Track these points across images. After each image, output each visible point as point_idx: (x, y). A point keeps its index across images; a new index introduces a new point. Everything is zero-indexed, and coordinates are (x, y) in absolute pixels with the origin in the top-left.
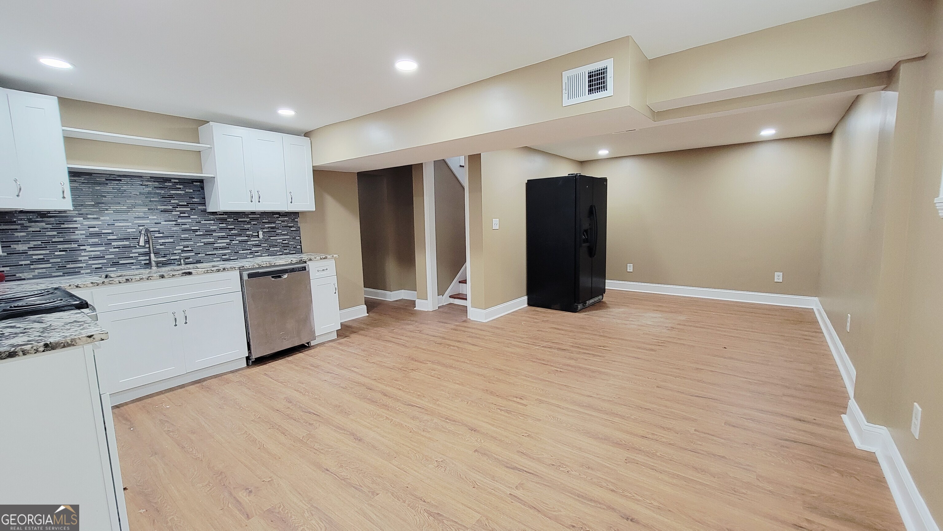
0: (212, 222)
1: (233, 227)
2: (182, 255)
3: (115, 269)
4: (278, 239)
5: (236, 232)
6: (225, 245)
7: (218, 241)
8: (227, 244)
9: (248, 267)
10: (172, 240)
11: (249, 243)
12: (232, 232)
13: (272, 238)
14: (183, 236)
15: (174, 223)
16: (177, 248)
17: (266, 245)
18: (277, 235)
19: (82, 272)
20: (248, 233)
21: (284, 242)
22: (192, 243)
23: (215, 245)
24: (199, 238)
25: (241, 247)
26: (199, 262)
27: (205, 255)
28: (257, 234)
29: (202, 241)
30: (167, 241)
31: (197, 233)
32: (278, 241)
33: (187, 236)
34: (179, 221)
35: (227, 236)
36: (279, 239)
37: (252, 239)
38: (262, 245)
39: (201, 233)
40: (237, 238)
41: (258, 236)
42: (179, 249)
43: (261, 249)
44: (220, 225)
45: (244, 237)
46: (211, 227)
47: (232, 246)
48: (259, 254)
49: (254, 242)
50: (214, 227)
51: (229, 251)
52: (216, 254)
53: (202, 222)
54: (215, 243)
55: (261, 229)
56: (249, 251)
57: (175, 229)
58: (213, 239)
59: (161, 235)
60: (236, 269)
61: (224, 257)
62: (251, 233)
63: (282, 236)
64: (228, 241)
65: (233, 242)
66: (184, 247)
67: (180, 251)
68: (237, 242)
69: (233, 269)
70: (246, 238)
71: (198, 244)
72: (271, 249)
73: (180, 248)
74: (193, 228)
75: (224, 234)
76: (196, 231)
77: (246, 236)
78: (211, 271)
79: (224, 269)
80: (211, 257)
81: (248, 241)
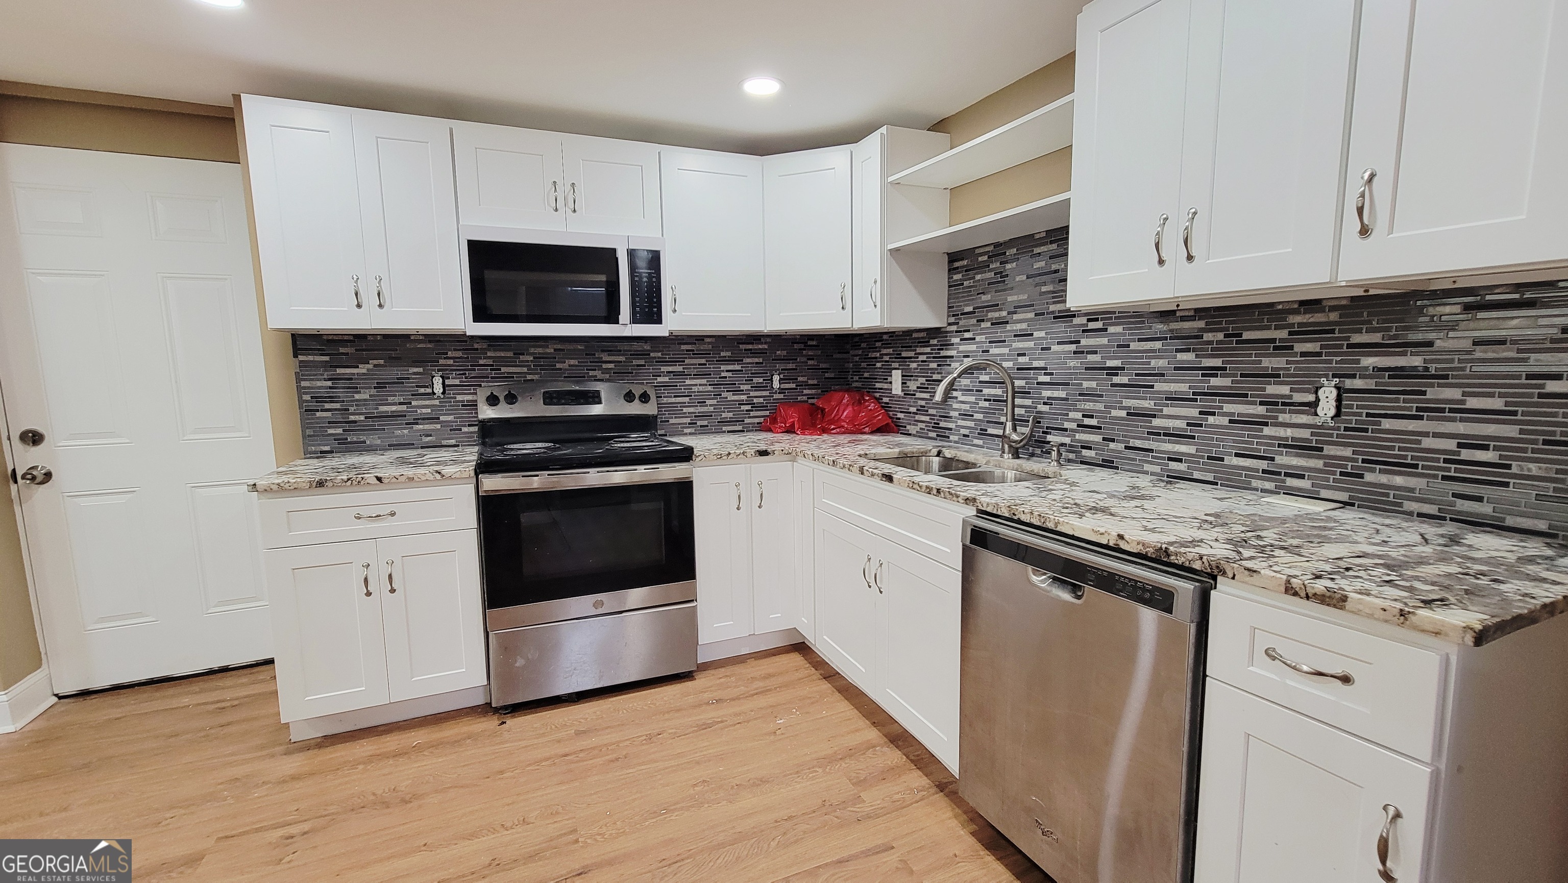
0: (1158, 345)
1: (1218, 362)
2: (1078, 436)
4: (1426, 434)
5: (1226, 382)
6: (1181, 424)
7: (1166, 411)
8: (1188, 424)
9: (985, 505)
10: (1063, 394)
11: (1267, 431)
12: (1214, 382)
13: (1387, 424)
14: (1086, 384)
15: (1073, 347)
16: (1072, 415)
17: (1348, 452)
18: (1436, 411)
19: (952, 437)
20: (1271, 389)
21: (1466, 454)
22: (1100, 406)
23: (1156, 422)
24: (1119, 393)
25: (1234, 441)
26: (1108, 464)
27: (1126, 448)
28: (1311, 398)
29: (1124, 404)
30: (1056, 394)
31: (1116, 380)
32: (1427, 443)
33: (1093, 384)
34: (1084, 342)
35: (1194, 394)
36: (1436, 435)
37: (1282, 418)
38: (1329, 450)
39: (1125, 380)
40: (1228, 408)
41: (1315, 404)
42: (1073, 420)
43: (1319, 464)
44: (1181, 356)
45: (1254, 403)
46: (1153, 363)
47: (1204, 432)
48: (1305, 484)
49: (1289, 432)
50: (1162, 363)
51: (1191, 449)
52: (1151, 451)
53: (1134, 346)
54: (1154, 416)
55: (1334, 376)
56: (1263, 465)
57: (1072, 363)
58: (1152, 403)
59: (1047, 379)
60: (960, 499)
61: (1173, 465)
62: (1285, 390)
63: (1462, 420)
64: (1194, 412)
65: (1211, 419)
66: (1084, 416)
67: (1074, 426)
68: (1225, 421)
69: (955, 498)
70: (1261, 410)
71: (1114, 413)
72: (1369, 477)
73: (1076, 417)
74: (1110, 363)
75: (1183, 387)
76: (1113, 371)
77: (1262, 403)
78: (919, 489)
79: (938, 491)
80: (1139, 456)
81: (1266, 424)
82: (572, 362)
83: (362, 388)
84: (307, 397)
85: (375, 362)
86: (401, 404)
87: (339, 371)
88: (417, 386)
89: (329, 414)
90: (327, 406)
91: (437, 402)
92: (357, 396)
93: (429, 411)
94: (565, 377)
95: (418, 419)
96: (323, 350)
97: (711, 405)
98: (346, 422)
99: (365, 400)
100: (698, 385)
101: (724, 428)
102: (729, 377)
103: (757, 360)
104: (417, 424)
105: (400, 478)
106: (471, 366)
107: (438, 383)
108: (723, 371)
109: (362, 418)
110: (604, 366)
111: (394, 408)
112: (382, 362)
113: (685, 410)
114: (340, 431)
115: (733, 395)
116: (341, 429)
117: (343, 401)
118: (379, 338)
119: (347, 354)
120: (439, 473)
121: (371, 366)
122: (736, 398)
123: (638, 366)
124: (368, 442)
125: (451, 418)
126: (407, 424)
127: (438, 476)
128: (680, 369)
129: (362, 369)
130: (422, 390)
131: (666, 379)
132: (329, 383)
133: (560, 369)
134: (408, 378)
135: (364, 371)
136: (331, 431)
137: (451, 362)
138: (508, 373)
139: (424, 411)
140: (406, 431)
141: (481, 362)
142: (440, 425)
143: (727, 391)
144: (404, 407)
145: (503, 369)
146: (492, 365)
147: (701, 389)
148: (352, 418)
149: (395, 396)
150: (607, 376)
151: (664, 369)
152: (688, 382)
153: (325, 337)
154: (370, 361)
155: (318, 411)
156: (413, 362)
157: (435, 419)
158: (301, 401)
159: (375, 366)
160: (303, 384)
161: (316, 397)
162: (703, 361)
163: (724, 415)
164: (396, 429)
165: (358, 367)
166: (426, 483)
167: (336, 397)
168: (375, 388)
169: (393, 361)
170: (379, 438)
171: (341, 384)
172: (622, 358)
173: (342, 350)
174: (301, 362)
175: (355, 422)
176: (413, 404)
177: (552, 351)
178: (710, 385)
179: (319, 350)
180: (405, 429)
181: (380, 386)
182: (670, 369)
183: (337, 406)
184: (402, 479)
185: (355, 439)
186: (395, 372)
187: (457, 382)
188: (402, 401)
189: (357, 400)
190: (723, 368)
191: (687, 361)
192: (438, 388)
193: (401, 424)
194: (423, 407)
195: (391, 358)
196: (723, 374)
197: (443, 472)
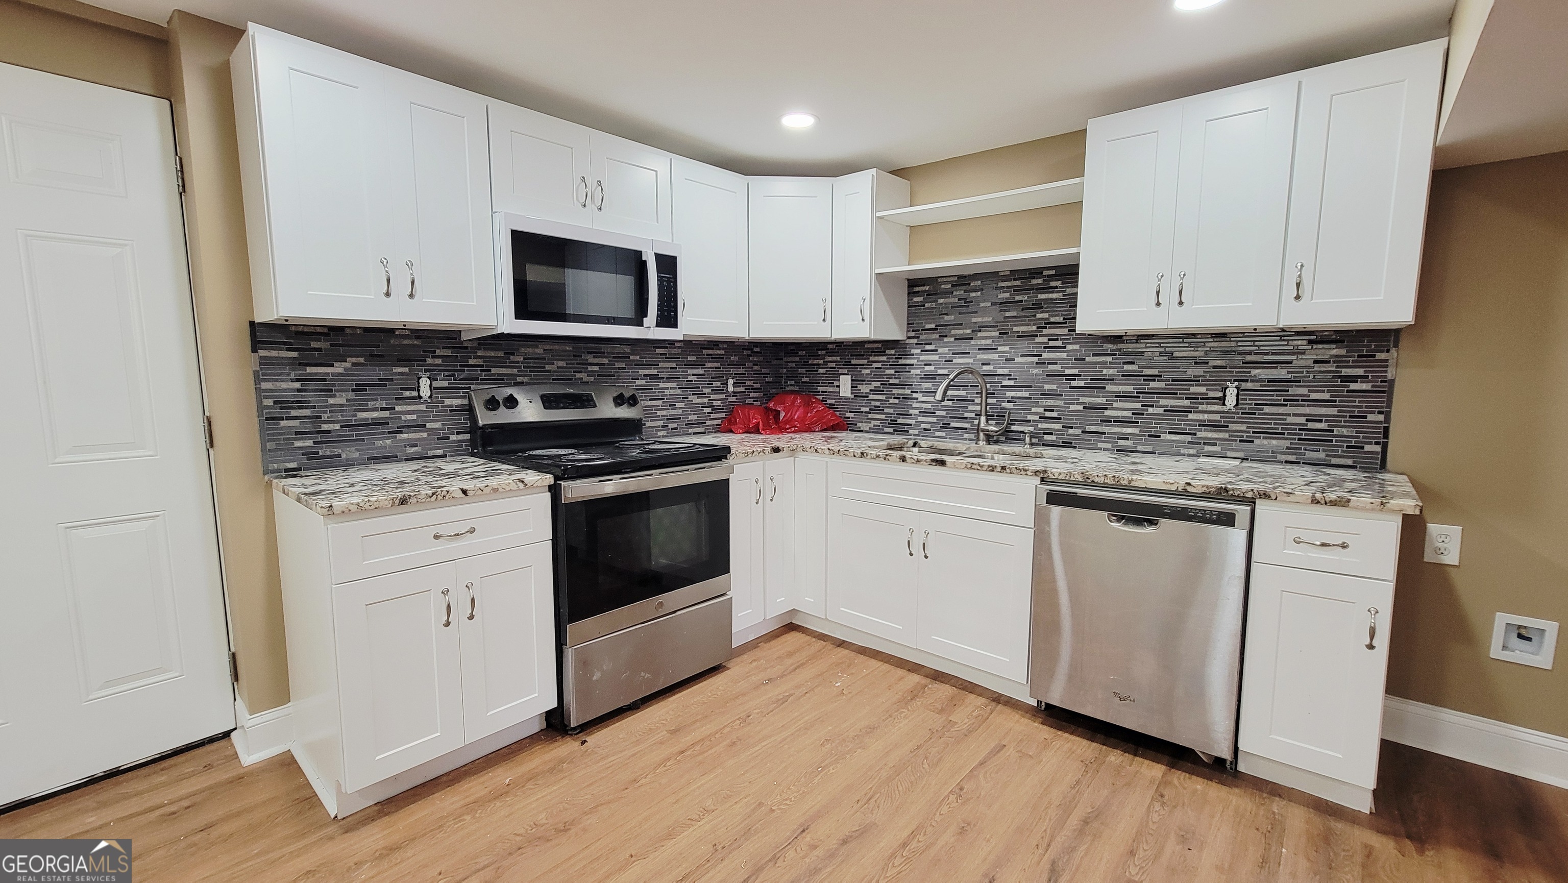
0: (1109, 359)
1: (1155, 372)
2: (1040, 425)
3: (944, 434)
4: (1289, 415)
5: (1162, 385)
6: (1129, 414)
7: (1115, 405)
8: (1133, 414)
9: (1056, 475)
10: (1026, 394)
11: (1191, 416)
12: (1152, 384)
13: (1267, 409)
14: (1047, 387)
15: (1036, 359)
16: (1034, 410)
17: (1244, 427)
18: (1292, 401)
20: (1193, 389)
21: (1311, 425)
22: (1061, 403)
23: (1107, 413)
24: (1076, 393)
25: (1168, 424)
26: (1067, 445)
27: (1083, 432)
28: (1220, 394)
29: (1080, 401)
30: (1019, 394)
31: (1074, 383)
32: (1290, 420)
33: (1054, 387)
34: (1045, 355)
35: (1137, 393)
36: (1295, 415)
37: (1201, 407)
38: (1232, 427)
39: (1082, 384)
40: (1162, 402)
41: (1223, 400)
42: (1036, 414)
43: (1226, 435)
44: (1126, 367)
45: (1182, 398)
46: (1105, 372)
47: (1145, 418)
48: (1217, 449)
49: (1206, 416)
50: (1111, 371)
51: (1136, 431)
52: (1104, 433)
53: (1088, 359)
54: (1106, 409)
55: (1235, 381)
56: (1189, 438)
57: (1035, 371)
58: (1104, 399)
59: (1011, 383)
60: (1028, 473)
61: (1121, 442)
62: (1203, 390)
63: (1308, 406)
64: (1138, 405)
65: (1150, 410)
66: (1045, 410)
67: (1037, 418)
68: (1161, 410)
69: (1022, 472)
70: (1187, 403)
71: (1072, 407)
72: (1257, 441)
73: (1039, 411)
74: (1068, 372)
75: (1130, 388)
76: (1073, 377)
77: (1187, 398)
78: (979, 468)
79: (1003, 468)
80: (1094, 438)
81: (1190, 412)
82: (561, 364)
83: (338, 391)
84: (269, 402)
85: (354, 360)
86: (383, 409)
87: (309, 370)
88: (402, 389)
89: (296, 423)
90: (294, 413)
91: (423, 407)
92: (331, 401)
93: (414, 417)
94: (554, 380)
95: (402, 427)
96: (290, 344)
97: (680, 408)
98: (318, 432)
99: (342, 405)
100: (670, 388)
101: (691, 431)
102: (695, 381)
103: (716, 365)
104: (401, 432)
105: (485, 490)
106: (461, 366)
107: (425, 383)
108: (689, 375)
109: (337, 427)
110: (590, 368)
111: (375, 415)
112: (362, 360)
113: (659, 413)
114: (309, 443)
115: (698, 398)
116: (312, 441)
117: (314, 407)
118: (359, 331)
119: (319, 350)
120: (523, 482)
121: (348, 365)
122: (700, 401)
123: (619, 368)
124: (343, 456)
125: (438, 425)
126: (389, 433)
127: (521, 485)
128: (654, 372)
129: (339, 368)
130: (407, 394)
131: (643, 382)
132: (297, 385)
133: (549, 371)
134: (392, 380)
135: (341, 370)
136: (298, 444)
137: (439, 361)
138: (498, 375)
139: (409, 417)
140: (388, 442)
141: (471, 362)
142: (426, 433)
143: (693, 394)
144: (386, 414)
145: (494, 371)
146: (482, 366)
147: (672, 392)
148: (325, 427)
149: (376, 400)
150: (592, 379)
151: (642, 372)
152: (662, 385)
153: (293, 328)
154: (348, 359)
155: (282, 419)
156: (399, 360)
157: (420, 427)
158: (261, 408)
159: (354, 364)
160: (264, 385)
161: (280, 402)
162: (674, 365)
163: (690, 418)
164: (380, 439)
165: (332, 366)
166: (510, 493)
167: (305, 402)
168: (353, 390)
169: (375, 358)
170: (357, 450)
171: (312, 385)
172: (606, 361)
173: (314, 345)
174: (261, 358)
175: (329, 432)
176: (396, 409)
177: (542, 351)
178: (679, 388)
179: (285, 343)
180: (388, 438)
181: (360, 388)
182: (647, 372)
183: (307, 412)
184: (487, 490)
185: (328, 453)
186: (376, 373)
187: (445, 384)
188: (384, 405)
189: (332, 406)
190: (690, 371)
191: (661, 365)
192: (425, 392)
193: (384, 433)
194: (408, 412)
195: (372, 356)
196: (690, 378)
197: (526, 481)
